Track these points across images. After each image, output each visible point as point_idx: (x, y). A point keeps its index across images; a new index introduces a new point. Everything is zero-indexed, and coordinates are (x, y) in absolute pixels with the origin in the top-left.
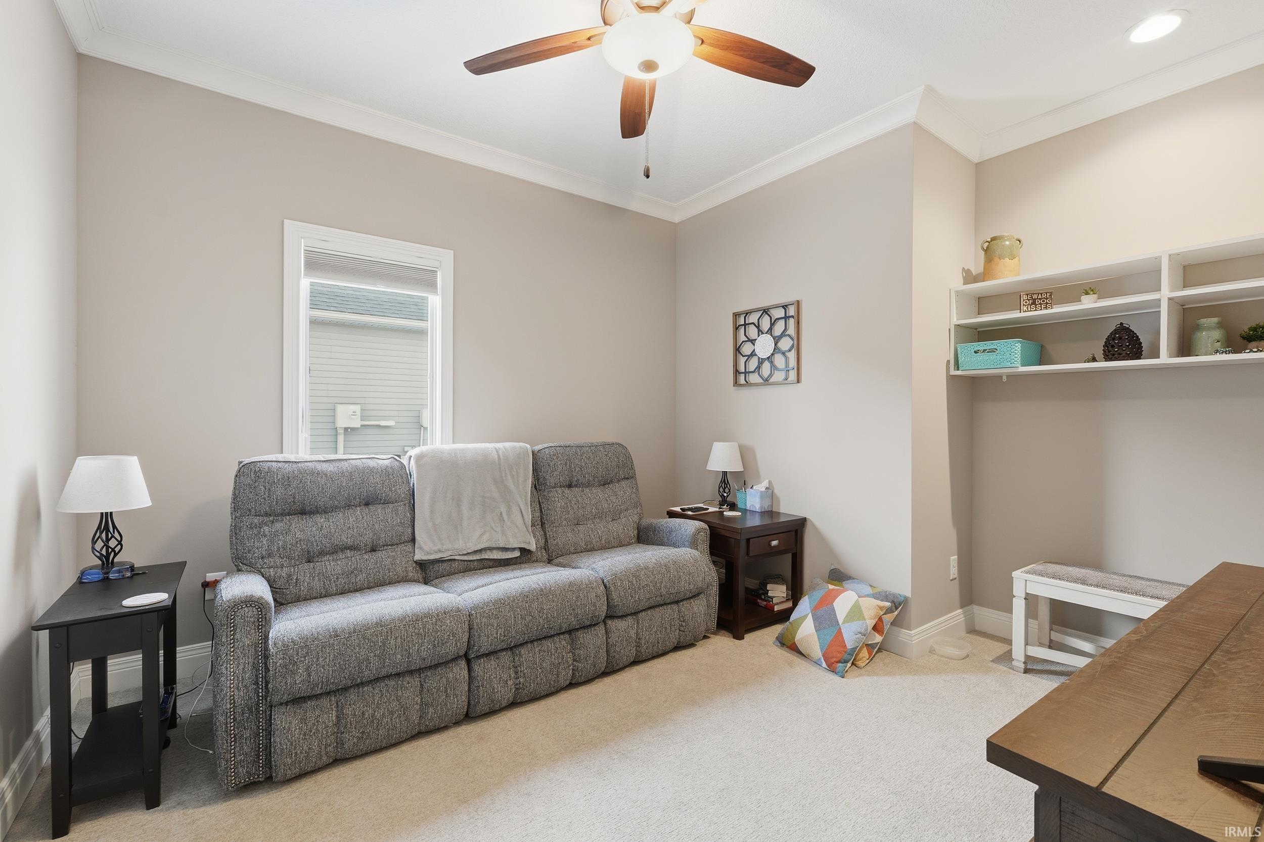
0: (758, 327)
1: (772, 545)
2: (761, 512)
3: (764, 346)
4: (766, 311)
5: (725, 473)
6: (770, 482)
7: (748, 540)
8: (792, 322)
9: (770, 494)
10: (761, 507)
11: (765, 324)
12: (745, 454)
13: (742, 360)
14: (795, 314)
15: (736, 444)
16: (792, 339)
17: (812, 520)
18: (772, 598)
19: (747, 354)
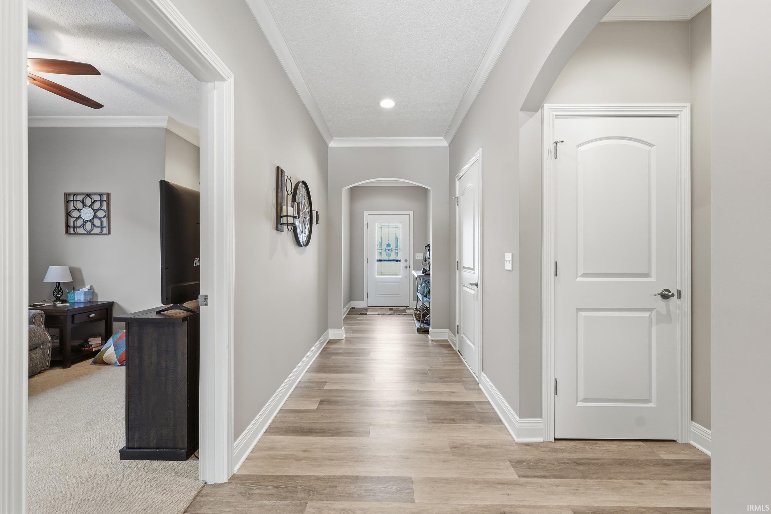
0: (83, 203)
1: (90, 317)
2: (85, 302)
3: (87, 214)
4: (88, 195)
5: (58, 284)
6: (91, 286)
7: (73, 316)
8: (105, 203)
9: (92, 292)
10: (85, 299)
11: (88, 201)
12: (74, 272)
13: (72, 220)
14: (106, 199)
15: (67, 267)
16: (105, 212)
17: (117, 302)
18: (91, 345)
19: (75, 217)
